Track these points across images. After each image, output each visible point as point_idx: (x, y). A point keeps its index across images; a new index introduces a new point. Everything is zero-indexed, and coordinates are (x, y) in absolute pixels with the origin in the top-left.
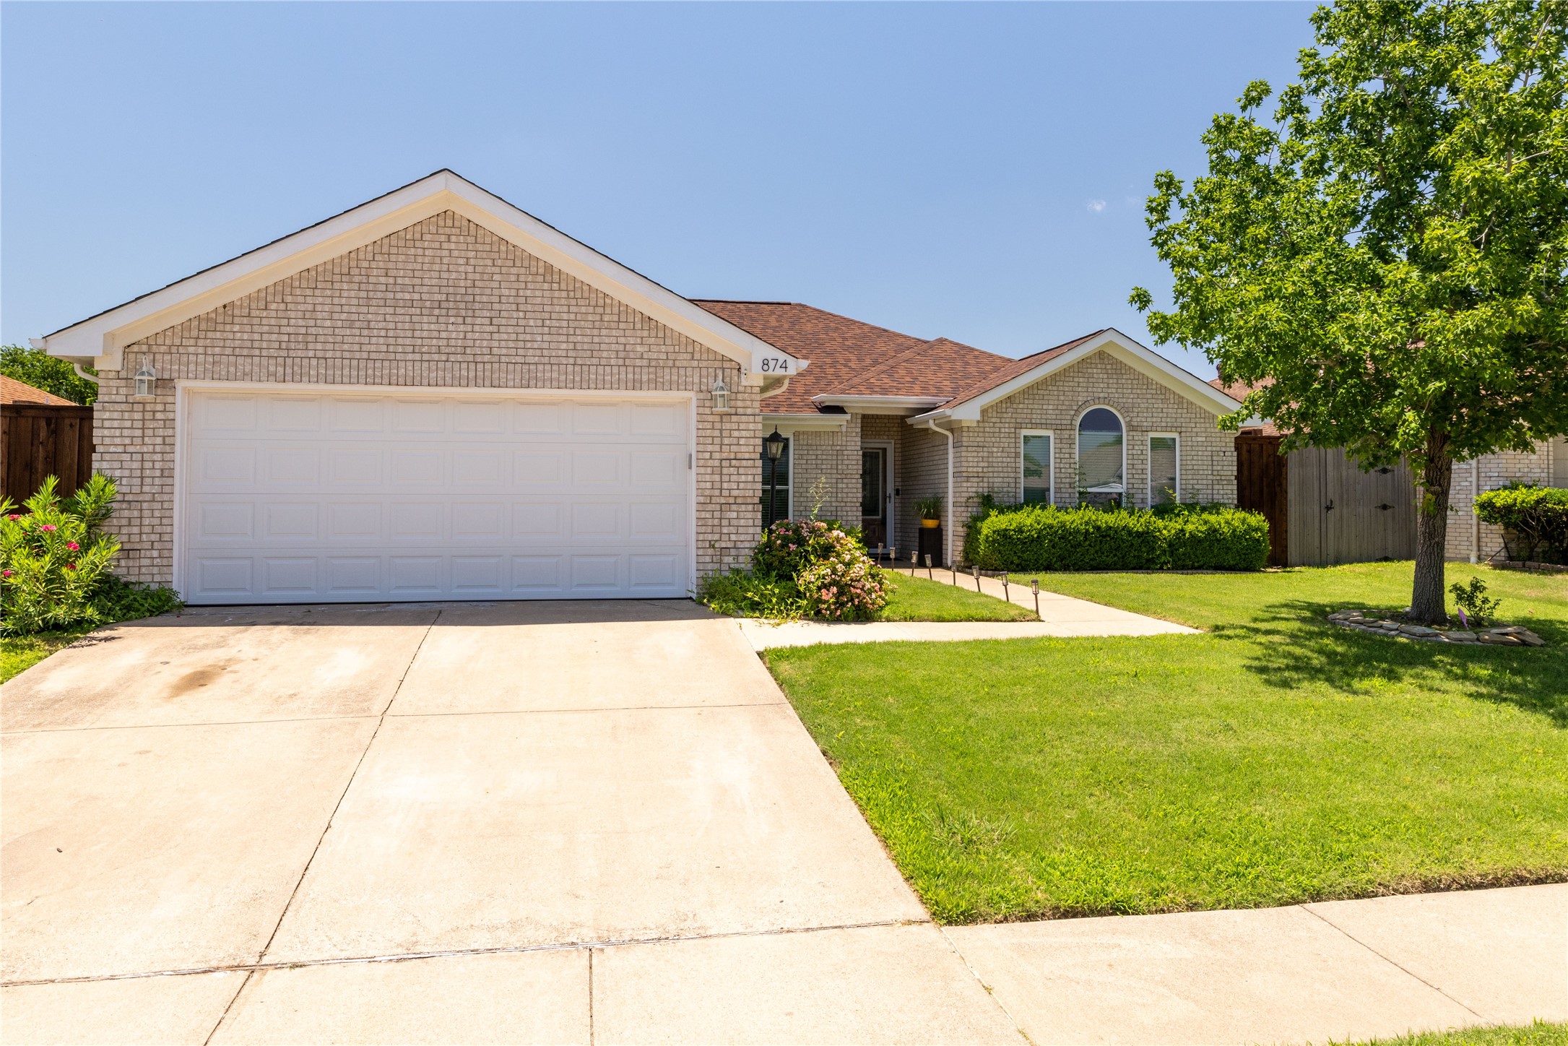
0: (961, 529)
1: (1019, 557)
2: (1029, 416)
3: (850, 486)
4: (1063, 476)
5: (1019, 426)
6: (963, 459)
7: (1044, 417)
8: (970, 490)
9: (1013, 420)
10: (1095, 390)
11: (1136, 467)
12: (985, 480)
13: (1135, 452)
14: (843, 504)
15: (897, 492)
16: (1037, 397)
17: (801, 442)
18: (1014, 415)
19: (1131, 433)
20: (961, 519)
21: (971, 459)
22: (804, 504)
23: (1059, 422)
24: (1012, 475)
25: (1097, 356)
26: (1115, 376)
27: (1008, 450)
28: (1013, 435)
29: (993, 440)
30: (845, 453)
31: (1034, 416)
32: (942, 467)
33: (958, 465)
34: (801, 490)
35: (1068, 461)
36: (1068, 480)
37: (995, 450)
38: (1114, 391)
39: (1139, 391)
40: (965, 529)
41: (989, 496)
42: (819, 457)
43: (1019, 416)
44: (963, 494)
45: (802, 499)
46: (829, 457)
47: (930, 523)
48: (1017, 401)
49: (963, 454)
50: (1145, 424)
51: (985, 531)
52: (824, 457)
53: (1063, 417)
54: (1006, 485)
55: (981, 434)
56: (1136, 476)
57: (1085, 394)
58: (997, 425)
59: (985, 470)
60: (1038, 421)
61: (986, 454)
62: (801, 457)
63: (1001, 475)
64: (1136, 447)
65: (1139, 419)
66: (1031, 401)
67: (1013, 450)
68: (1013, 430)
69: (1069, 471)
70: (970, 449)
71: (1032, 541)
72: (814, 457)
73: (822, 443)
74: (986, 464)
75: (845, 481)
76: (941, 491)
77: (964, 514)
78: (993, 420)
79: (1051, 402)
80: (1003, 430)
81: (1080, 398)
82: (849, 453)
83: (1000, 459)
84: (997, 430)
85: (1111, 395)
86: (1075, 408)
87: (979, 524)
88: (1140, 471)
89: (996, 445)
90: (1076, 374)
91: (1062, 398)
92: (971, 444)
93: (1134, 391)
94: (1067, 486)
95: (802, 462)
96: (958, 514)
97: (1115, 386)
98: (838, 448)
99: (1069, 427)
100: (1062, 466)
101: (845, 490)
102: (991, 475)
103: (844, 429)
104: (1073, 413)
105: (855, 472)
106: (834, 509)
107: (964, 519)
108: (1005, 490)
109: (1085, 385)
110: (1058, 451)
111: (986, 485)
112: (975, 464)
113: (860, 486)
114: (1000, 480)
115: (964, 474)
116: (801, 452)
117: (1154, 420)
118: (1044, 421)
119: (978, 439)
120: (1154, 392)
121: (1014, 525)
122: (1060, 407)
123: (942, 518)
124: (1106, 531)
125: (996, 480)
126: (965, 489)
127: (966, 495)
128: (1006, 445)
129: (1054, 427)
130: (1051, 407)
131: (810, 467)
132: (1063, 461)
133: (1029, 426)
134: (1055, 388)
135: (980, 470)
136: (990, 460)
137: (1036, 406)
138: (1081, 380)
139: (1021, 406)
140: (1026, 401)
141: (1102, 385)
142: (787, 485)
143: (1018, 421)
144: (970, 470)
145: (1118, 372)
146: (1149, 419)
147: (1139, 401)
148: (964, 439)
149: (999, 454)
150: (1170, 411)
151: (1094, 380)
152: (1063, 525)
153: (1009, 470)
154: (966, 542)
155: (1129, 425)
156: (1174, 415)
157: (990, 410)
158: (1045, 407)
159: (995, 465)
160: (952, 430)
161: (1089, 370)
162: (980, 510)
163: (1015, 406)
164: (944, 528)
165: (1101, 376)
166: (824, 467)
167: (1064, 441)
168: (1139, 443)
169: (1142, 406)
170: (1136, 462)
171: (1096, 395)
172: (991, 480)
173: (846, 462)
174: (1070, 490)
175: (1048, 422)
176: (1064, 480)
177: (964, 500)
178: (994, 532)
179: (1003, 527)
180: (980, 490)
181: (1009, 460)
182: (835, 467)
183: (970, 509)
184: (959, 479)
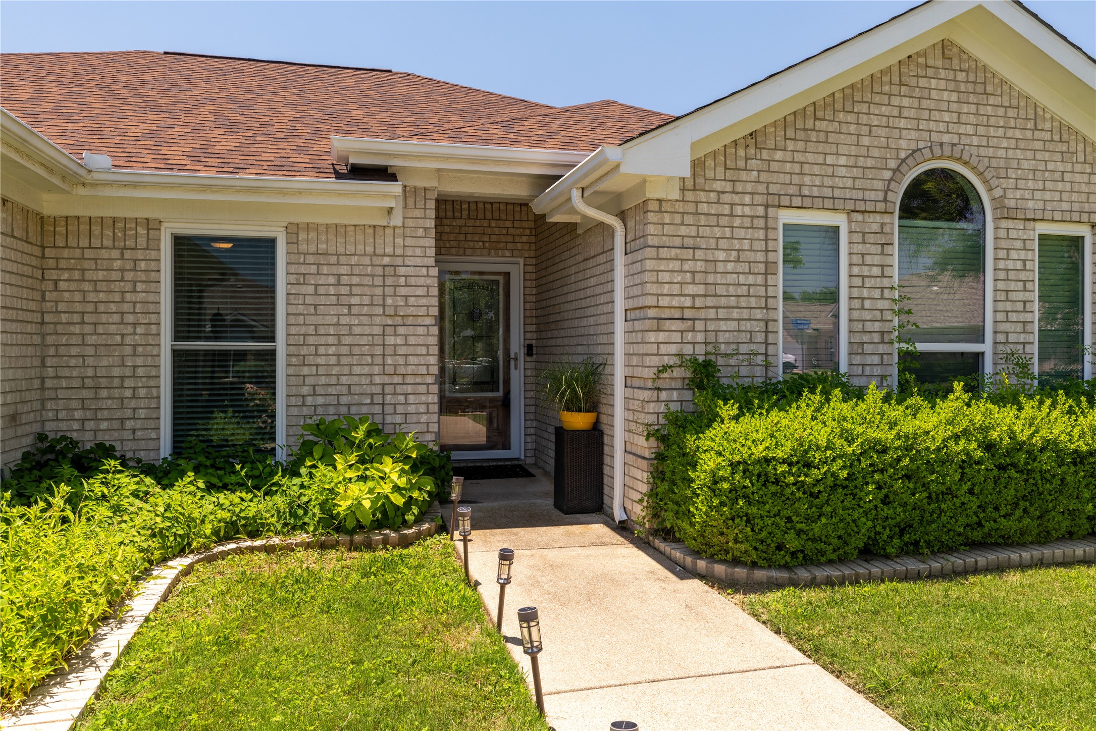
0: (641, 441)
1: (799, 533)
2: (796, 179)
3: (412, 340)
4: (867, 315)
5: (774, 200)
6: (648, 277)
7: (828, 182)
8: (664, 349)
9: (762, 188)
10: (933, 126)
11: (1013, 296)
12: (699, 325)
13: (1010, 265)
14: (397, 379)
15: (529, 350)
16: (813, 136)
17: (303, 247)
18: (764, 177)
19: (1004, 224)
20: (642, 418)
21: (665, 277)
22: (309, 381)
23: (859, 194)
24: (759, 314)
25: (938, 52)
26: (972, 98)
27: (750, 256)
28: (760, 223)
29: (717, 232)
30: (402, 271)
31: (807, 180)
32: (603, 299)
33: (636, 291)
34: (304, 351)
35: (878, 282)
36: (877, 326)
37: (721, 255)
38: (970, 130)
39: (1018, 134)
40: (653, 442)
41: (707, 364)
42: (345, 280)
43: (775, 178)
44: (649, 361)
45: (305, 371)
46: (367, 281)
47: (578, 421)
48: (770, 144)
49: (649, 264)
50: (1031, 204)
51: (709, 462)
52: (355, 280)
53: (868, 184)
54: (745, 337)
55: (689, 219)
56: (1013, 317)
57: (914, 135)
58: (726, 198)
59: (699, 302)
60: (815, 192)
61: (700, 266)
62: (301, 279)
63: (735, 314)
64: (1014, 255)
65: (1018, 194)
66: (800, 146)
67: (760, 257)
68: (760, 211)
69: (881, 304)
70: (664, 253)
71: (834, 487)
72: (332, 280)
73: (351, 249)
74: (700, 289)
75: (401, 330)
76: (600, 349)
77: (651, 407)
78: (718, 186)
79: (843, 149)
80: (739, 210)
81: (903, 144)
82: (410, 271)
83: (731, 279)
84: (726, 210)
85: (965, 140)
86: (893, 164)
87: (690, 441)
88: (1020, 307)
89: (723, 244)
90: (895, 89)
91: (866, 141)
92: (666, 241)
93: (1010, 133)
94: (876, 338)
95: (304, 289)
96: (636, 405)
97: (973, 119)
98: (386, 260)
99: (880, 207)
100: (865, 293)
101: (402, 350)
102: (712, 313)
103: (397, 220)
104: (887, 175)
105: (423, 311)
106: (378, 389)
107: (651, 419)
108: (744, 349)
109: (913, 113)
110: (856, 259)
111: (700, 337)
112: (676, 289)
113: (434, 340)
114: (733, 325)
115: (651, 313)
116: (303, 269)
117: (1048, 195)
118: (827, 192)
119: (683, 231)
120: (1047, 136)
121: (788, 446)
122: (861, 162)
123: (603, 409)
124: (1008, 453)
125: (723, 326)
126: (653, 349)
127: (655, 361)
128: (746, 245)
129: (850, 206)
130: (843, 160)
131: (323, 300)
132: (869, 283)
133: (797, 201)
134: (851, 118)
135: (688, 302)
136: (711, 279)
137: (811, 158)
138: (906, 102)
139: (779, 155)
140: (790, 145)
141: (946, 117)
142: (273, 339)
143: (773, 189)
144: (664, 301)
145: (980, 88)
146: (1038, 195)
147: (1019, 154)
148: (651, 229)
149: (730, 267)
150: (1078, 178)
151: (932, 104)
152: (909, 444)
153: (753, 302)
154: (658, 475)
155: (999, 204)
156: (1084, 188)
157: (710, 163)
158: (830, 160)
159: (721, 290)
160: (622, 215)
161: (923, 82)
162: (688, 395)
163: (765, 155)
164: (606, 430)
165: (945, 95)
166: (355, 300)
167: (870, 238)
168: (1019, 244)
169: (1025, 164)
170: (1012, 286)
171: (935, 137)
172: (711, 326)
173: (403, 291)
174: (882, 348)
175: (837, 193)
176: (869, 326)
177: (649, 373)
178: (734, 465)
179: (759, 451)
180: (688, 349)
181: (751, 279)
182: (378, 300)
183: (664, 395)
184: (638, 325)
